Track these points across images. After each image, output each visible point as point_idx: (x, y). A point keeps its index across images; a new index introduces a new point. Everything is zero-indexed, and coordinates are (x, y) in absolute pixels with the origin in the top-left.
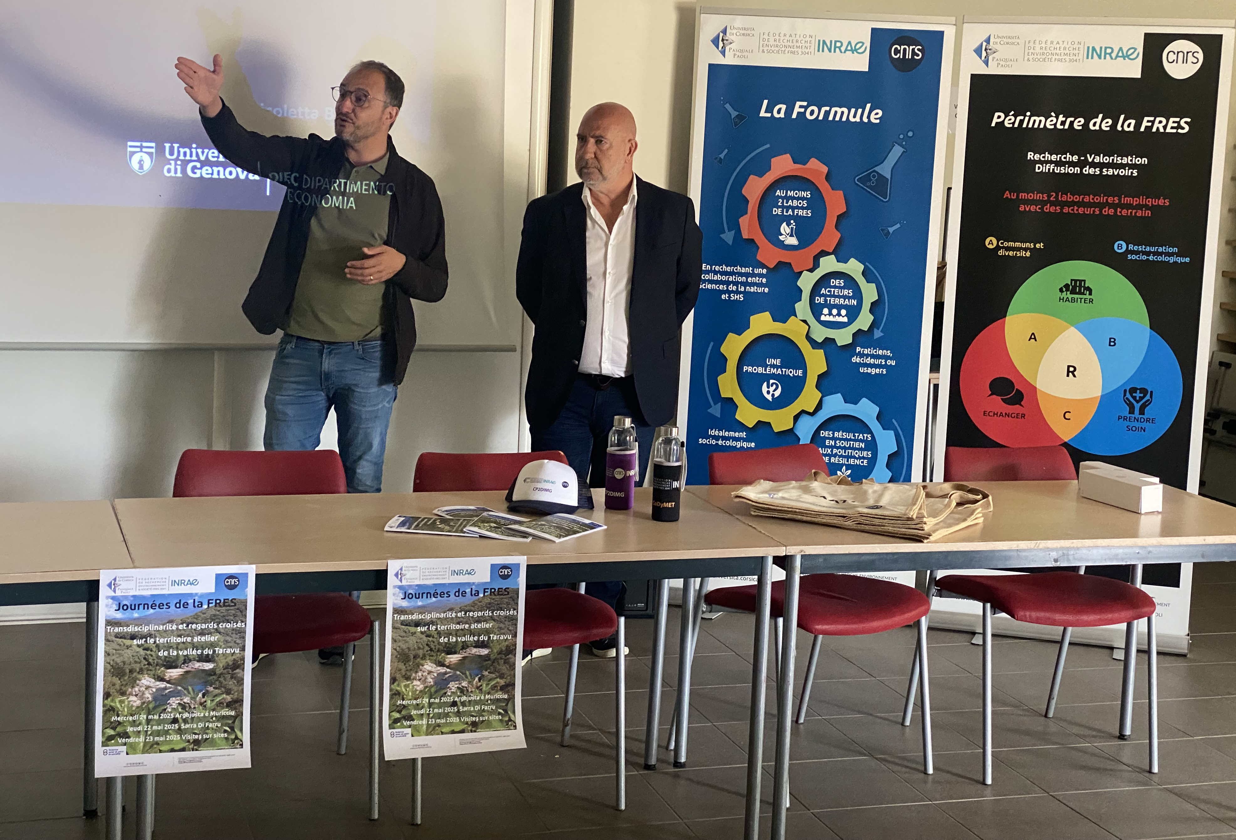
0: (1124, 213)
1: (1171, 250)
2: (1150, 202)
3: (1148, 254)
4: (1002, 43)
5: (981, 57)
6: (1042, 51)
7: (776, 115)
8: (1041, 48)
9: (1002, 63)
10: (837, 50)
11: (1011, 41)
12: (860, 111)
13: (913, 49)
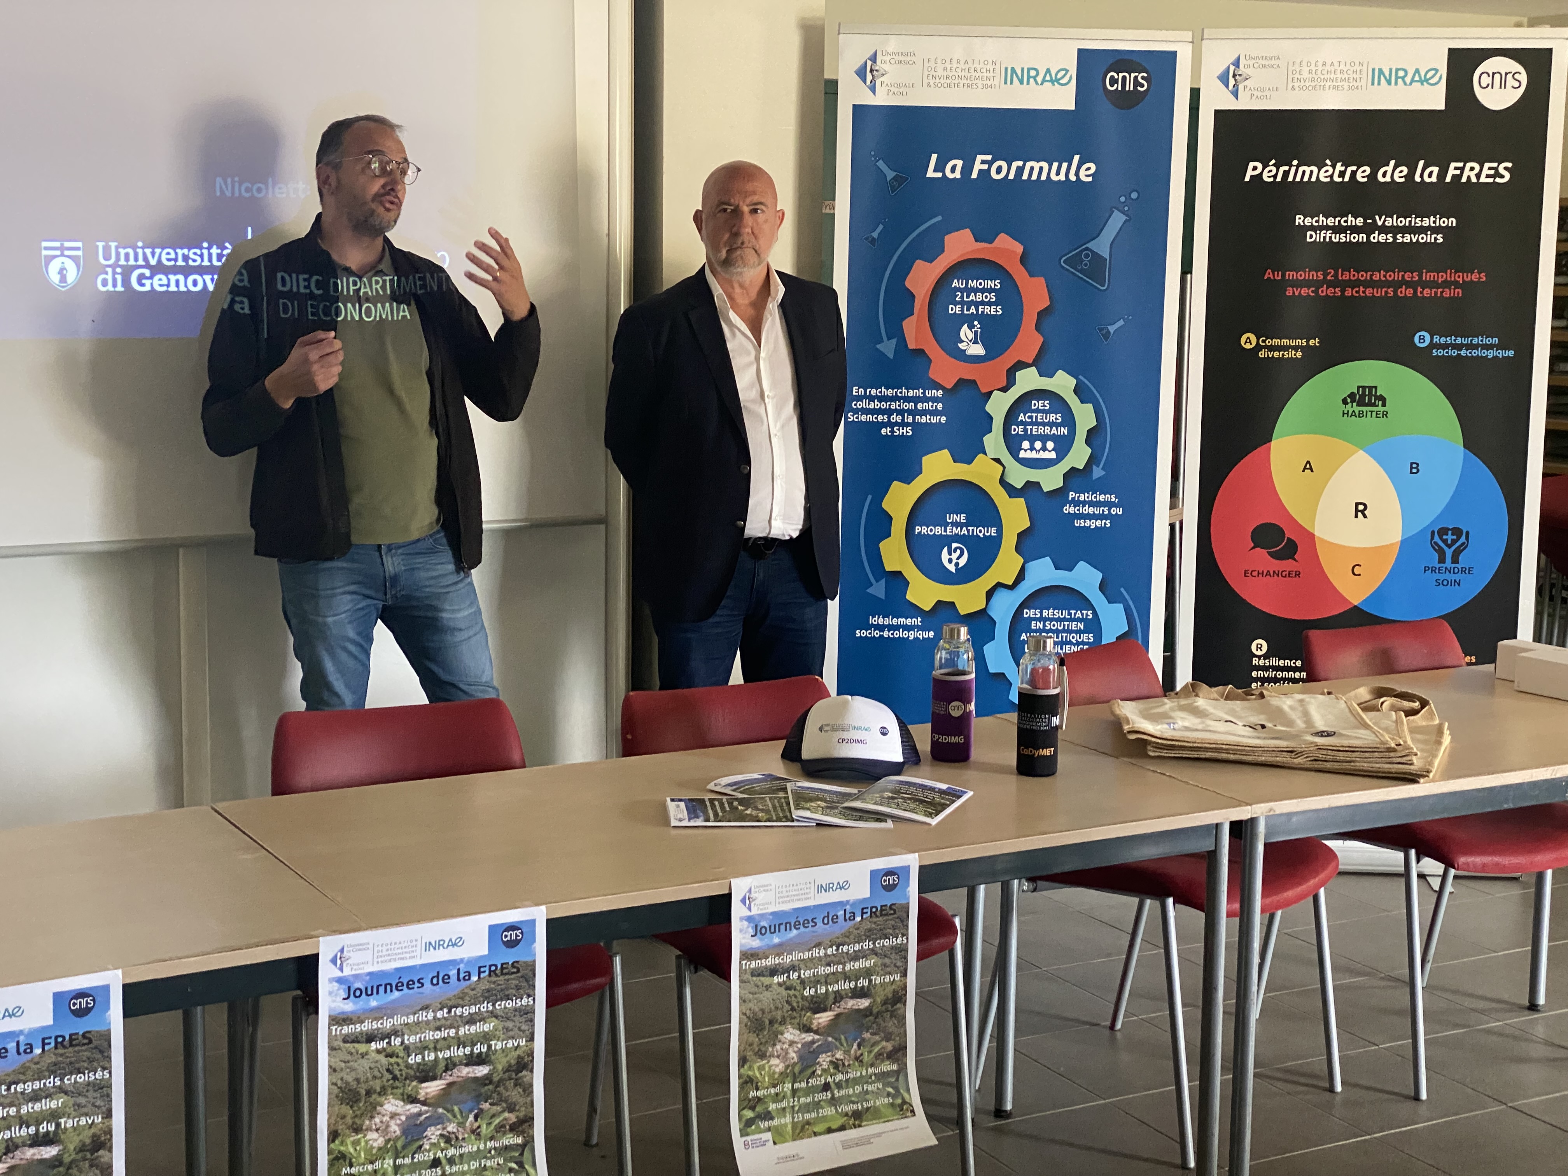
0: (1427, 292)
1: (1488, 341)
2: (1460, 278)
3: (1459, 347)
4: (1256, 65)
5: (1227, 87)
6: (1310, 76)
7: (950, 175)
8: (1310, 72)
9: (1256, 93)
10: (1032, 80)
11: (1268, 62)
12: (1065, 165)
13: (1136, 78)
